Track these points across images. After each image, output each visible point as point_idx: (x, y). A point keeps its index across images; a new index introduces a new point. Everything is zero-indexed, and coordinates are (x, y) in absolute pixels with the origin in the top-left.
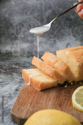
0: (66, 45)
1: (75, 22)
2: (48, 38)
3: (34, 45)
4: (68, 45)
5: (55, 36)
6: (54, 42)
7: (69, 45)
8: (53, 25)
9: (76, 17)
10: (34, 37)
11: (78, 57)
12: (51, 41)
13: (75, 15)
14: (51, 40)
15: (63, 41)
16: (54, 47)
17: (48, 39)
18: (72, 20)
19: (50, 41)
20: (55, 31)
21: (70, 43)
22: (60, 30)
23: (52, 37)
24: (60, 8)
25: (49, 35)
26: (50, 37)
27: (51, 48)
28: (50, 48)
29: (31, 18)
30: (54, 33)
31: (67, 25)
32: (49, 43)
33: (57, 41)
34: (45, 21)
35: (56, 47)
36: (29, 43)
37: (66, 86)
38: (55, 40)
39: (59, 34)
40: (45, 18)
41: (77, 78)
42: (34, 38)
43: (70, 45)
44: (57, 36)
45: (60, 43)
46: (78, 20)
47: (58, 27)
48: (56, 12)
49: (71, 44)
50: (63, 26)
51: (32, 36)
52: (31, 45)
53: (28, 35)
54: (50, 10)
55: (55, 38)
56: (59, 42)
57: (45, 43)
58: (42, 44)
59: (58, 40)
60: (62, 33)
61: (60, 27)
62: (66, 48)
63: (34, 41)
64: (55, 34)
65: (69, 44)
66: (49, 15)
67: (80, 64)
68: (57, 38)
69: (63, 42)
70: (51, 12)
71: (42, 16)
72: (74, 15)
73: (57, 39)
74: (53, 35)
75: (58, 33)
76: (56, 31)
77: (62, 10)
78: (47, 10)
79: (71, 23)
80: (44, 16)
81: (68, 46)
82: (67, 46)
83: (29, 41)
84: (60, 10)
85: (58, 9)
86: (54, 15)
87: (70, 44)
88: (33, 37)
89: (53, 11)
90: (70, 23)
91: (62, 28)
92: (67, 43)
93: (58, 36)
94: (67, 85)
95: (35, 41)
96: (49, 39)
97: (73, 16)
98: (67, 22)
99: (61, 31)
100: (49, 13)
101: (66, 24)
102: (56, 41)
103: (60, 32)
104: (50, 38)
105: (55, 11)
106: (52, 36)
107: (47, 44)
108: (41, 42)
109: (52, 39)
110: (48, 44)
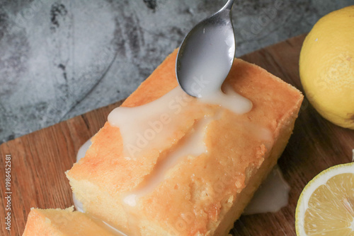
0: (49, 17)
4: (56, 13)
7: (63, 12)
11: (183, 215)
16: (4, 40)
21: (63, 2)
33: (7, 10)
35: (15, 36)
43: (66, 12)
45: (23, 14)
49: (68, 8)
56: (15, 12)
59: (6, 4)
62: (55, 26)
65: (60, 8)
81: (59, 19)
82: (54, 20)
87: (63, 6)
92: (50, 6)
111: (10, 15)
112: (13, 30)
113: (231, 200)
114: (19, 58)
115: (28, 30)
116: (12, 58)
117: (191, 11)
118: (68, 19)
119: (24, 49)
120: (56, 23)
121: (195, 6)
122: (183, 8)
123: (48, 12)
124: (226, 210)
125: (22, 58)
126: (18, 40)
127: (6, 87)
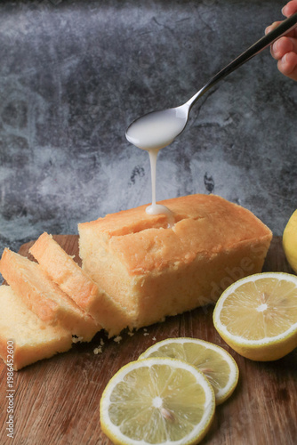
0: (131, 175)
1: (158, 99)
2: (70, 150)
3: (28, 171)
4: (137, 173)
5: (94, 144)
6: (92, 163)
7: (141, 174)
8: (87, 106)
9: (161, 80)
10: (28, 148)
11: (136, 255)
12: (83, 159)
13: (156, 77)
14: (83, 156)
15: (121, 159)
16: (91, 182)
17: (72, 154)
18: (146, 91)
19: (80, 162)
20: (94, 127)
21: (144, 167)
22: (108, 123)
23: (85, 146)
24: (106, 53)
25: (74, 141)
26: (78, 146)
27: (84, 185)
28: (79, 184)
29: (15, 84)
30: (89, 133)
31: (132, 107)
32: (76, 167)
33: (102, 161)
34: (61, 92)
35: (99, 182)
36: (11, 167)
37: (97, 351)
38: (94, 159)
39: (107, 135)
40: (60, 83)
41: (137, 320)
42: (25, 151)
43: (144, 174)
44: (101, 142)
45: (112, 167)
46: (168, 92)
47: (104, 115)
48: (94, 64)
49: (146, 171)
50: (120, 110)
51: (21, 143)
52: (18, 171)
53: (8, 140)
54: (73, 56)
55: (94, 150)
56: (107, 164)
57: (64, 166)
58: (52, 171)
59: (103, 156)
60: (115, 134)
61: (109, 115)
63: (27, 159)
64: (95, 137)
65: (140, 170)
66: (72, 74)
67: (141, 280)
68: (102, 150)
69: (122, 164)
70: (78, 65)
71: (49, 77)
72: (153, 75)
73: (100, 153)
74: (89, 139)
75: (104, 133)
76: (98, 128)
77: (114, 56)
78: (65, 57)
79: (144, 100)
80: (54, 77)
81: (137, 178)
82: (132, 178)
83: (10, 161)
84: (107, 58)
85: (99, 55)
86: (90, 74)
87: (143, 169)
88: (22, 147)
89: (84, 62)
90: (142, 102)
91: (117, 117)
92: (133, 167)
93: (105, 142)
94: (102, 343)
95: (30, 158)
96: (74, 152)
97: (151, 80)
98: (132, 98)
99: (112, 128)
100: (70, 68)
101: (127, 105)
102: (98, 160)
103: (110, 131)
104: (80, 149)
105: (91, 62)
106: (85, 144)
107: (69, 169)
108: (50, 162)
109: (84, 152)
110: (72, 169)
111: (103, 165)
112: (101, 177)
113: (177, 263)
114: (97, 198)
115: (111, 181)
116: (91, 197)
117: (240, 201)
118: (143, 180)
119: (103, 193)
120: (133, 181)
121: (243, 198)
122: (234, 197)
123: (131, 171)
124: (170, 269)
125: (99, 199)
126: (101, 185)
127: (78, 215)
